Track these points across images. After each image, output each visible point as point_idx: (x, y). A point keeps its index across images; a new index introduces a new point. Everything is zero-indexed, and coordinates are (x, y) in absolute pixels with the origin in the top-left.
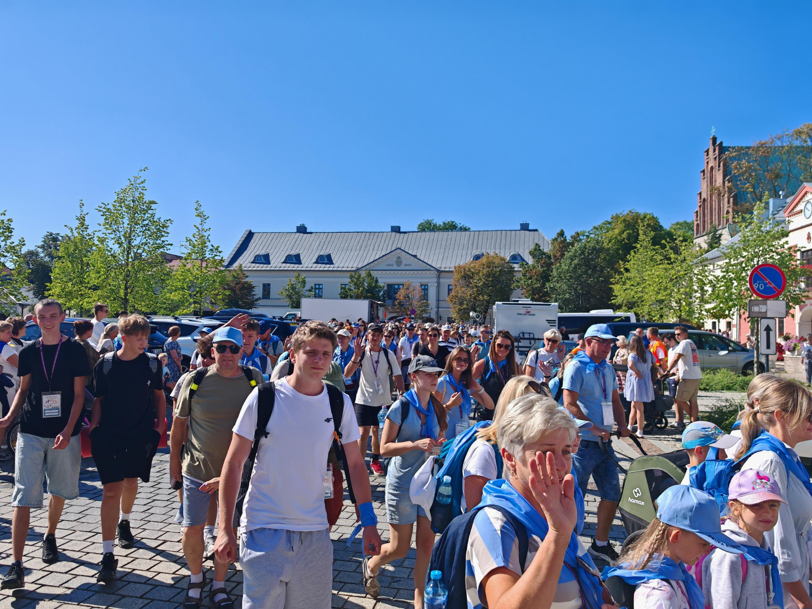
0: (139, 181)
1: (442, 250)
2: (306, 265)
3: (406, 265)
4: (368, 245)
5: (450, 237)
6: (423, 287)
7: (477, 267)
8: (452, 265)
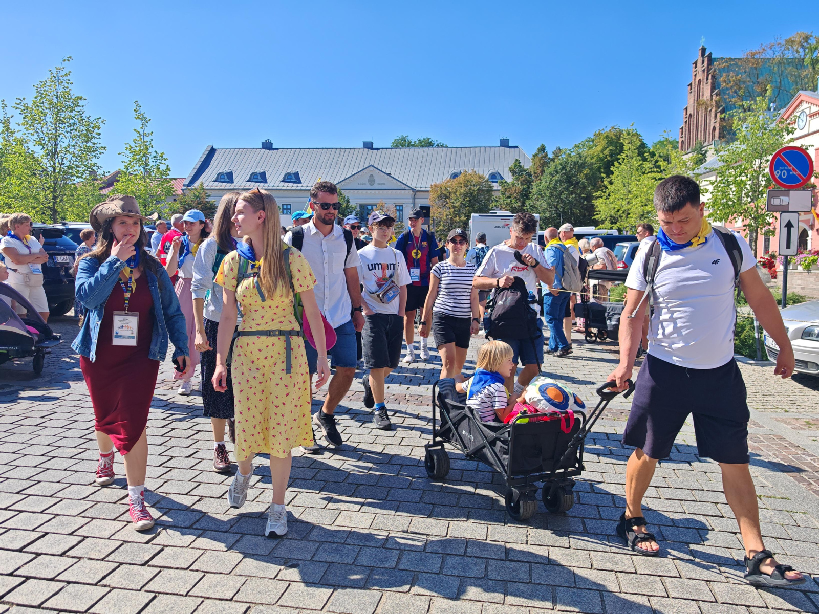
0: (62, 73)
1: (418, 168)
2: (272, 184)
3: (379, 184)
4: (339, 162)
5: (425, 154)
6: (398, 208)
7: (454, 185)
8: (429, 185)
